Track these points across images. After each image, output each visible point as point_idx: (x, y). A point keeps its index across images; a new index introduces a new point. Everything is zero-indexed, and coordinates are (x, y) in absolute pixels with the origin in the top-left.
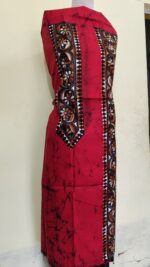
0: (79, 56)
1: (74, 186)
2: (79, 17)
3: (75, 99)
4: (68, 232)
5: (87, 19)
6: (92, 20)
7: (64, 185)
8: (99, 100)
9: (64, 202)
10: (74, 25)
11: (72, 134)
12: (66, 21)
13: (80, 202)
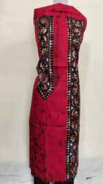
0: (52, 38)
1: (46, 126)
2: (56, 11)
3: (49, 67)
4: (42, 155)
5: (62, 12)
6: (65, 12)
7: (40, 123)
8: (66, 67)
9: (40, 135)
10: (52, 17)
11: (45, 90)
12: (46, 14)
13: (50, 136)
